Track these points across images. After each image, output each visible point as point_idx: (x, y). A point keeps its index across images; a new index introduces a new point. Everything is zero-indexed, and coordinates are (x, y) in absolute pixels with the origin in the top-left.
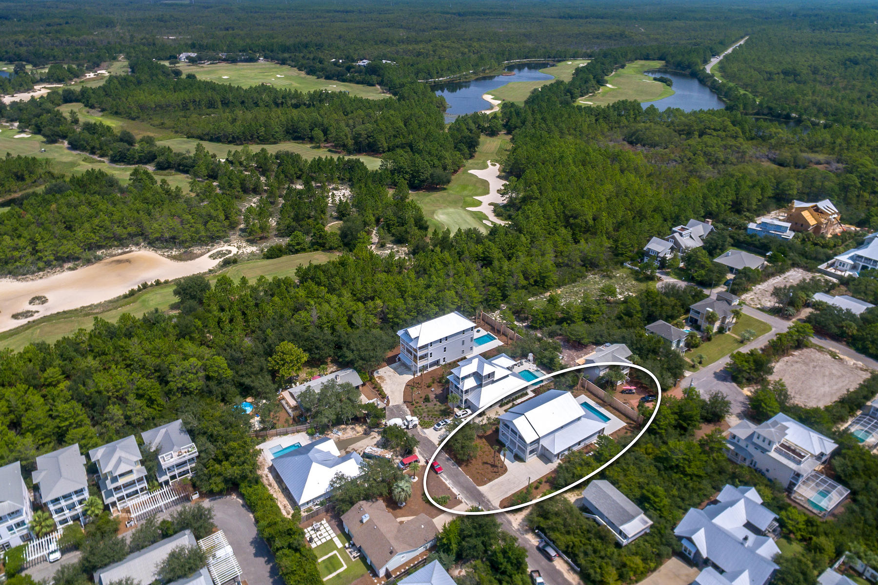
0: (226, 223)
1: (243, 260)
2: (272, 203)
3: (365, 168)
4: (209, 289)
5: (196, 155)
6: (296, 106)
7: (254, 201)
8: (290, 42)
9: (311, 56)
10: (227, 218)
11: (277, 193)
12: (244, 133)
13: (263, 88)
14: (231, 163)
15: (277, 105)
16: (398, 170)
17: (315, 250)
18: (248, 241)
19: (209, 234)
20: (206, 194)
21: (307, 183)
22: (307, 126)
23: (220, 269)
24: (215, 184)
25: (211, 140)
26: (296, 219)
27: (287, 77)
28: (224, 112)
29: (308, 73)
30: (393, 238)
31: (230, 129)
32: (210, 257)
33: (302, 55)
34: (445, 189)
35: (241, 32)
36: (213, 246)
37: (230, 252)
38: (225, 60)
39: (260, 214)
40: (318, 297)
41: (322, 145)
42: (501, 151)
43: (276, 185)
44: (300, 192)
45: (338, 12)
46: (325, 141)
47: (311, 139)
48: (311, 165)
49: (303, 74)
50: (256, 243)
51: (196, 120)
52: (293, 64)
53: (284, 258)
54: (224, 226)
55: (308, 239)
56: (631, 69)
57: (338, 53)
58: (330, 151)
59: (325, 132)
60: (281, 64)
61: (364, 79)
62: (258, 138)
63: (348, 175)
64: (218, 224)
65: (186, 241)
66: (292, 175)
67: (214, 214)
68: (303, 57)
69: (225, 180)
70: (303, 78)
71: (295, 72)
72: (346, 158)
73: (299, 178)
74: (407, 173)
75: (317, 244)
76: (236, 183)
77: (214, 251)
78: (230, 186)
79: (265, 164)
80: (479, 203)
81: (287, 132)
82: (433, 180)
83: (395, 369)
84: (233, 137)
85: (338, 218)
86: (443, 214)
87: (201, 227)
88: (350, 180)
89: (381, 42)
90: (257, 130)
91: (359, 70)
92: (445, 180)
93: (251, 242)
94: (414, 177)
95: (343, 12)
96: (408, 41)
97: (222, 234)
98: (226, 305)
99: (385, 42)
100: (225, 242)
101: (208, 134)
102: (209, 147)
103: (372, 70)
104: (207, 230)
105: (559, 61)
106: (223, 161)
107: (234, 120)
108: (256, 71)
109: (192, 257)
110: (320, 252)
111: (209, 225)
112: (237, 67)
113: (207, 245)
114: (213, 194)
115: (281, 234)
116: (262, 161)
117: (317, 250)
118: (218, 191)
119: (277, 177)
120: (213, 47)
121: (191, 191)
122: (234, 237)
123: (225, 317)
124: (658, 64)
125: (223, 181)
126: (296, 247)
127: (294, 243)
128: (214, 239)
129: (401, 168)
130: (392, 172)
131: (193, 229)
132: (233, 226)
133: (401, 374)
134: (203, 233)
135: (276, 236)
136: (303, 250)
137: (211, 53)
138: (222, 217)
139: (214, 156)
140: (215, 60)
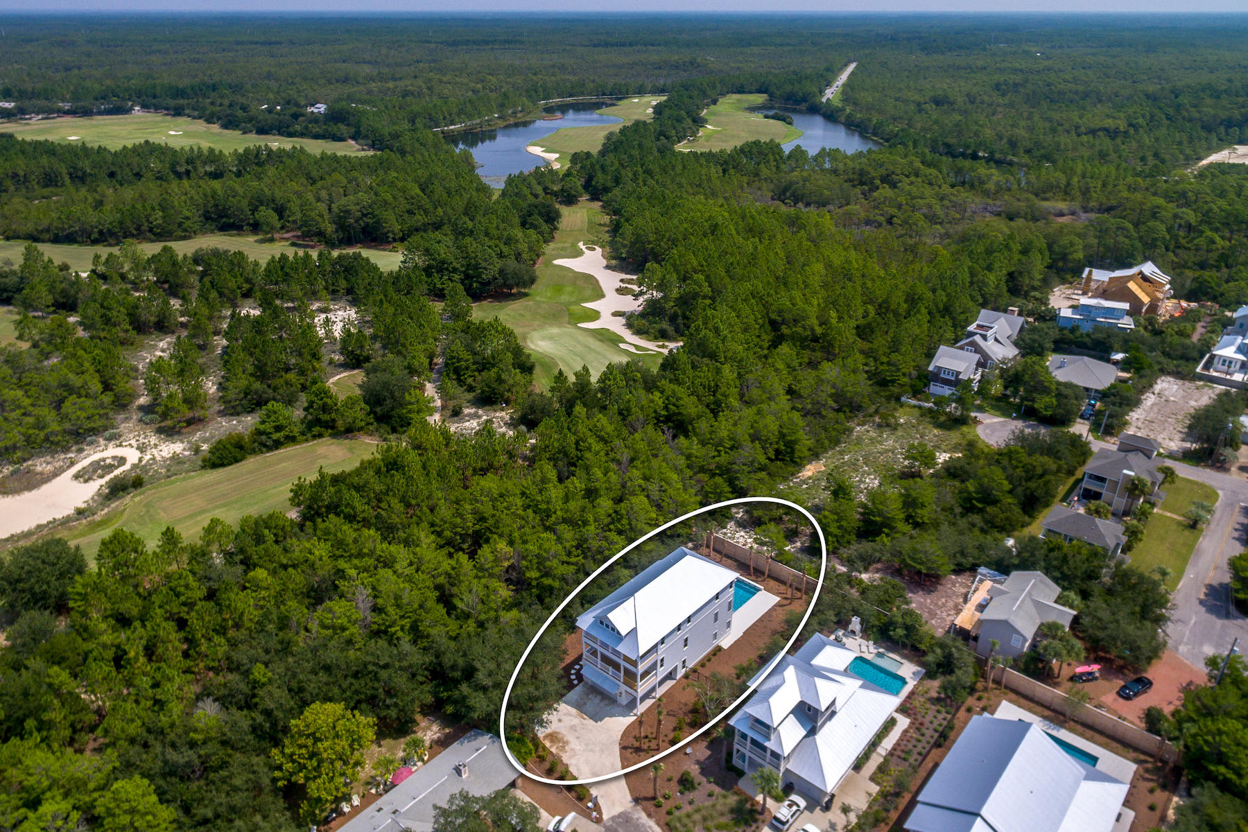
0: (107, 398)
1: (156, 478)
2: (202, 348)
3: (376, 268)
4: (80, 571)
5: (24, 267)
6: (216, 175)
7: (162, 348)
8: (184, 83)
9: (226, 102)
10: (107, 387)
11: (211, 328)
12: (121, 223)
13: (149, 149)
14: (104, 277)
15: (179, 176)
16: (438, 267)
17: (314, 437)
18: (160, 431)
19: (67, 426)
20: (56, 341)
21: (265, 303)
22: (245, 203)
23: (103, 505)
24: (72, 319)
25: (56, 240)
26: (261, 373)
27: (187, 134)
28: (77, 190)
29: (225, 127)
30: (470, 396)
31: (92, 217)
32: (76, 477)
33: (208, 101)
34: (526, 295)
35: (94, 72)
36: (80, 451)
37: (122, 461)
38: (67, 113)
39: (181, 372)
40: (360, 555)
41: (277, 236)
42: (593, 226)
43: (206, 312)
44: (257, 324)
45: (256, 43)
46: (282, 228)
47: (255, 227)
48: (268, 271)
49: (215, 128)
50: (179, 433)
51: (22, 208)
52: (196, 113)
53: (251, 462)
54: (102, 406)
55: (297, 413)
56: (728, 103)
57: (271, 96)
58: (293, 244)
59: (280, 211)
60: (174, 115)
61: (326, 130)
62: (151, 230)
63: (343, 284)
64: (89, 402)
65: (15, 448)
66: (233, 291)
67: (76, 381)
68: (212, 104)
69: (93, 310)
70: (219, 135)
71: (200, 126)
72: (335, 253)
73: (246, 295)
74: (455, 270)
75: (318, 422)
76: (119, 314)
77: (86, 463)
78: (107, 321)
79: (176, 275)
80: (595, 315)
81: (207, 217)
82: (505, 279)
83: (579, 706)
84: (101, 232)
85: (346, 366)
86: (543, 338)
87: (49, 415)
88: (350, 291)
89: (337, 81)
90: (147, 217)
91: (315, 119)
92: (526, 278)
93: (169, 433)
94: (467, 276)
95: (264, 43)
96: (382, 78)
97: (99, 423)
98: (132, 607)
99: (346, 80)
100: (109, 439)
101: (48, 230)
102: (54, 253)
103: (335, 116)
104: (64, 418)
105: (620, 99)
106: (84, 275)
107: (99, 204)
108: (130, 128)
109: (32, 482)
110: (326, 440)
111: (67, 407)
112: (94, 122)
113: (66, 450)
114: (71, 340)
115: (231, 410)
116: (168, 268)
117: (320, 436)
118: (81, 333)
119: (203, 296)
120: (47, 95)
121: (20, 337)
122: (128, 425)
123: (133, 641)
124: (759, 99)
125: (90, 312)
126: (275, 436)
127: (268, 427)
128: (80, 436)
129: (443, 262)
130: (428, 271)
131: (30, 420)
132: (122, 403)
133: (597, 717)
134: (55, 427)
135: (222, 413)
136: (291, 439)
137: (42, 103)
138: (96, 386)
139: (64, 268)
140: (49, 112)
